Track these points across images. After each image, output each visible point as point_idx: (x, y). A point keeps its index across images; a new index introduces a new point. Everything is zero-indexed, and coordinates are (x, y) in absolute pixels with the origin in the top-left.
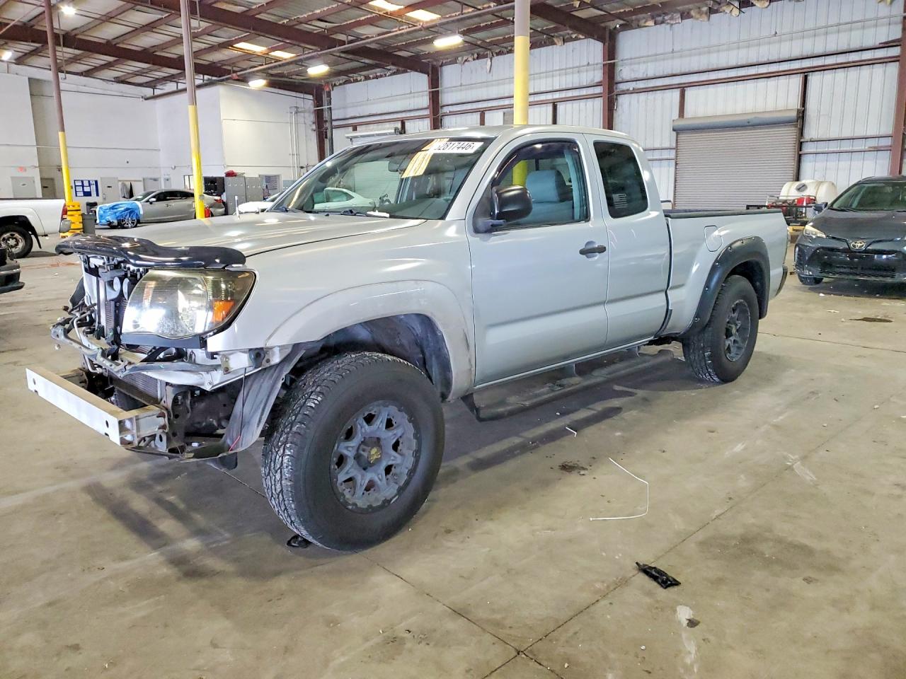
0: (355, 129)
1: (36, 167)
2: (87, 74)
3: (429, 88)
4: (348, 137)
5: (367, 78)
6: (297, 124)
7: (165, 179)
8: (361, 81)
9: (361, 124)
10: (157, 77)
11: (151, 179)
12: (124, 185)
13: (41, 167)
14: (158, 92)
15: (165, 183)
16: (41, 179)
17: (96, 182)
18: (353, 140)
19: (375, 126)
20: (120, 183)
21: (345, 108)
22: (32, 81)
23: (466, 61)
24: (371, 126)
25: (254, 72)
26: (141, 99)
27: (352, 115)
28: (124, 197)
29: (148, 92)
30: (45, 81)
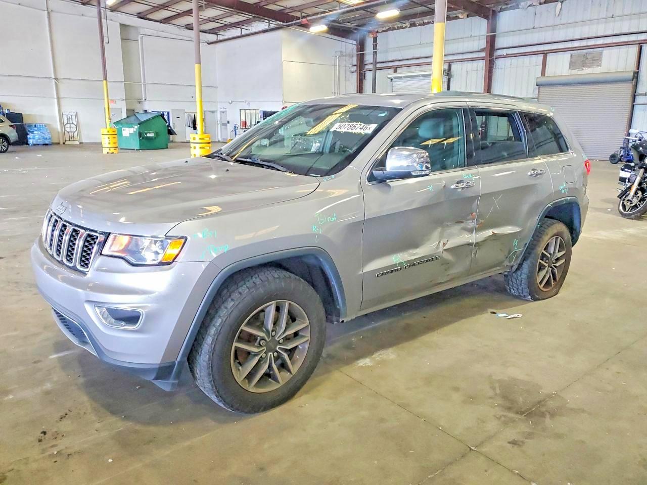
0: (396, 71)
1: (123, 100)
2: (166, 21)
3: (487, 33)
4: (389, 78)
5: (413, 25)
6: (339, 66)
7: (221, 112)
8: (406, 27)
9: (401, 66)
10: (226, 23)
11: (210, 112)
12: (189, 116)
13: (127, 99)
14: (220, 38)
15: (221, 114)
16: (127, 110)
17: (168, 113)
18: (394, 80)
19: (417, 68)
20: (186, 114)
21: (386, 51)
22: (123, 26)
23: (530, 6)
24: (413, 68)
25: (317, 19)
26: (205, 44)
27: (394, 58)
28: (189, 126)
29: (212, 38)
30: (132, 27)
